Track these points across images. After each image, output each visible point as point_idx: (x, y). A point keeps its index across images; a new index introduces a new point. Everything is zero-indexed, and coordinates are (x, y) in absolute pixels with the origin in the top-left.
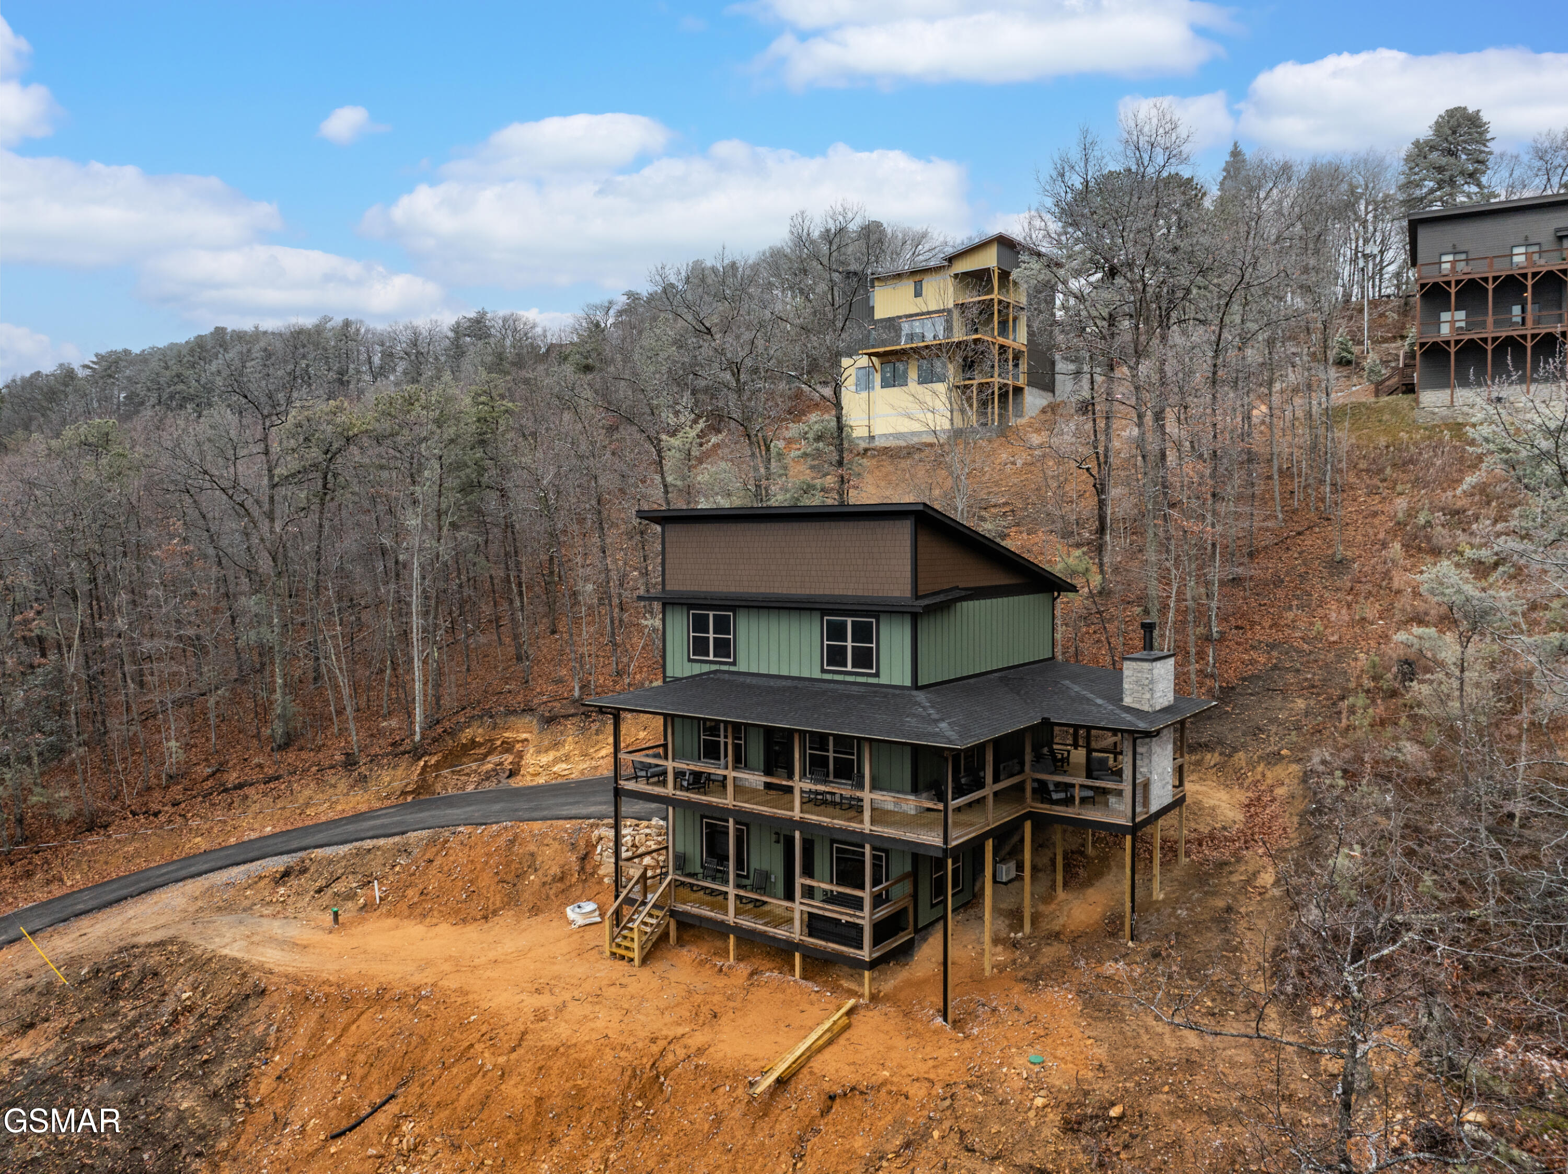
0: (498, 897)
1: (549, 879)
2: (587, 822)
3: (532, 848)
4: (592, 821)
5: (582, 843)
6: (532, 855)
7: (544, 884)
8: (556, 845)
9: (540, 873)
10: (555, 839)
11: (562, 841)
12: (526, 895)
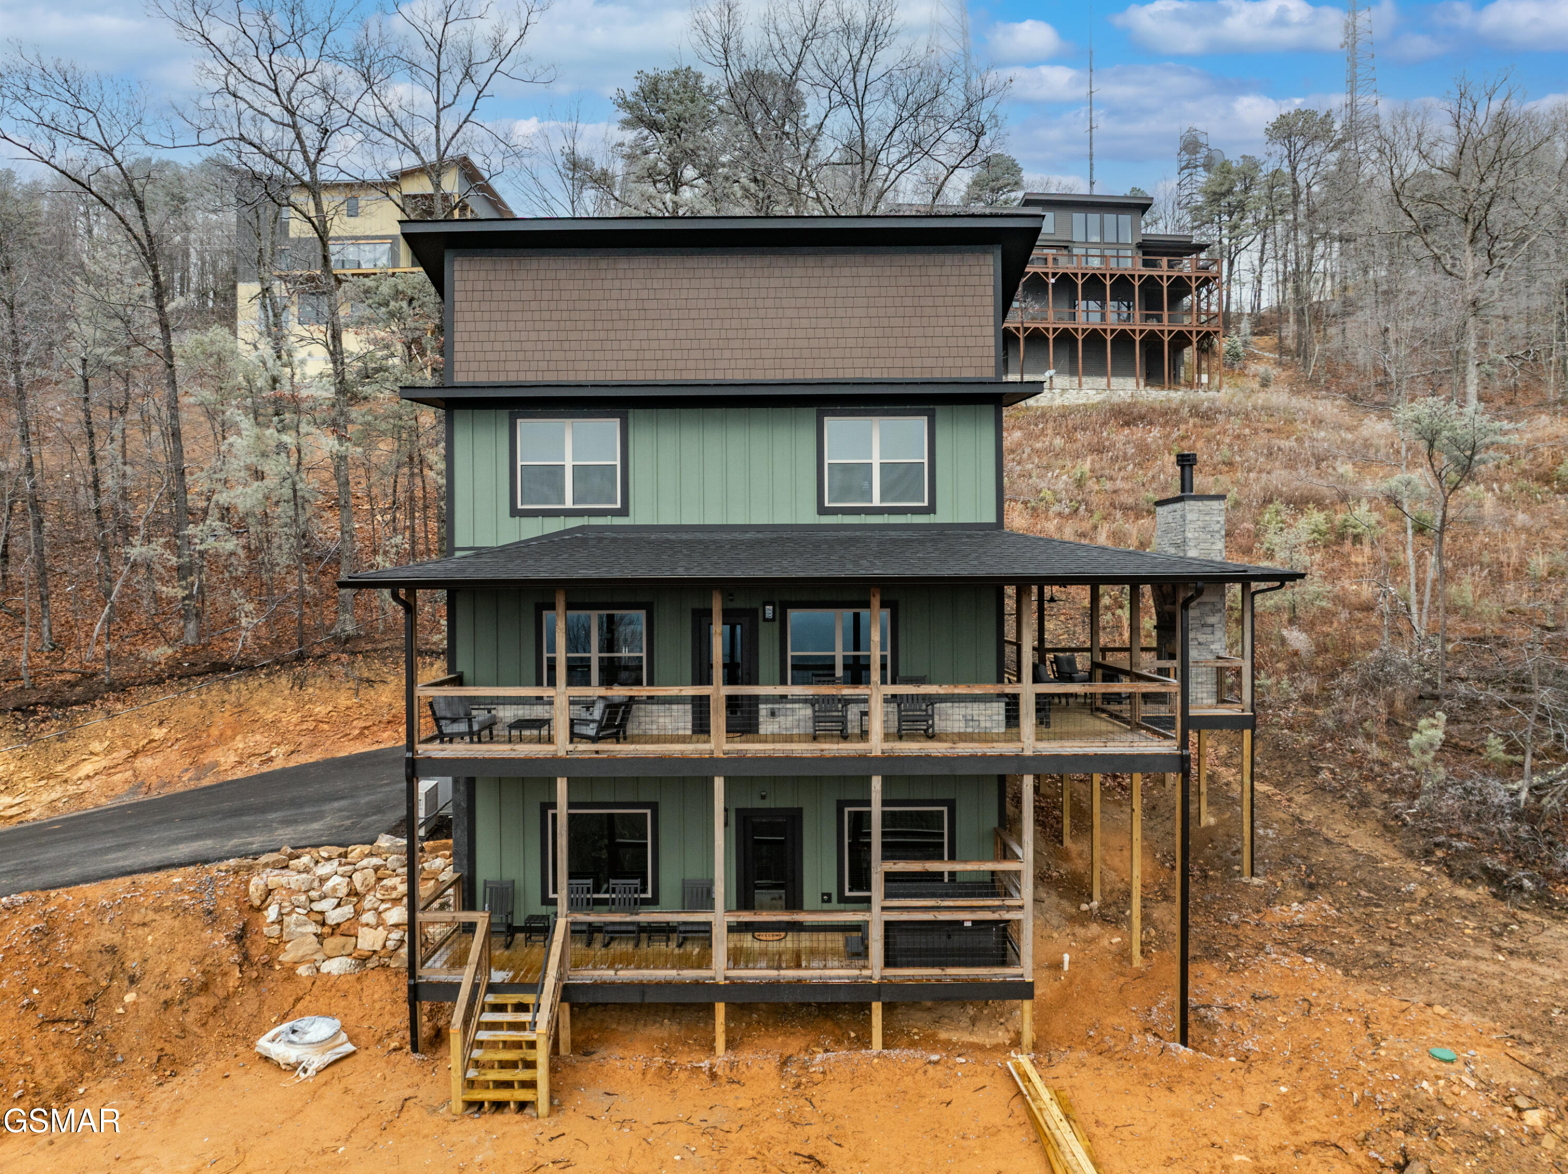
0: (55, 1057)
1: (176, 992)
2: (223, 866)
3: (106, 936)
4: (232, 862)
5: (229, 907)
6: (112, 950)
7: (167, 1004)
8: (167, 921)
9: (147, 983)
10: (158, 910)
11: (179, 910)
12: (130, 1038)
